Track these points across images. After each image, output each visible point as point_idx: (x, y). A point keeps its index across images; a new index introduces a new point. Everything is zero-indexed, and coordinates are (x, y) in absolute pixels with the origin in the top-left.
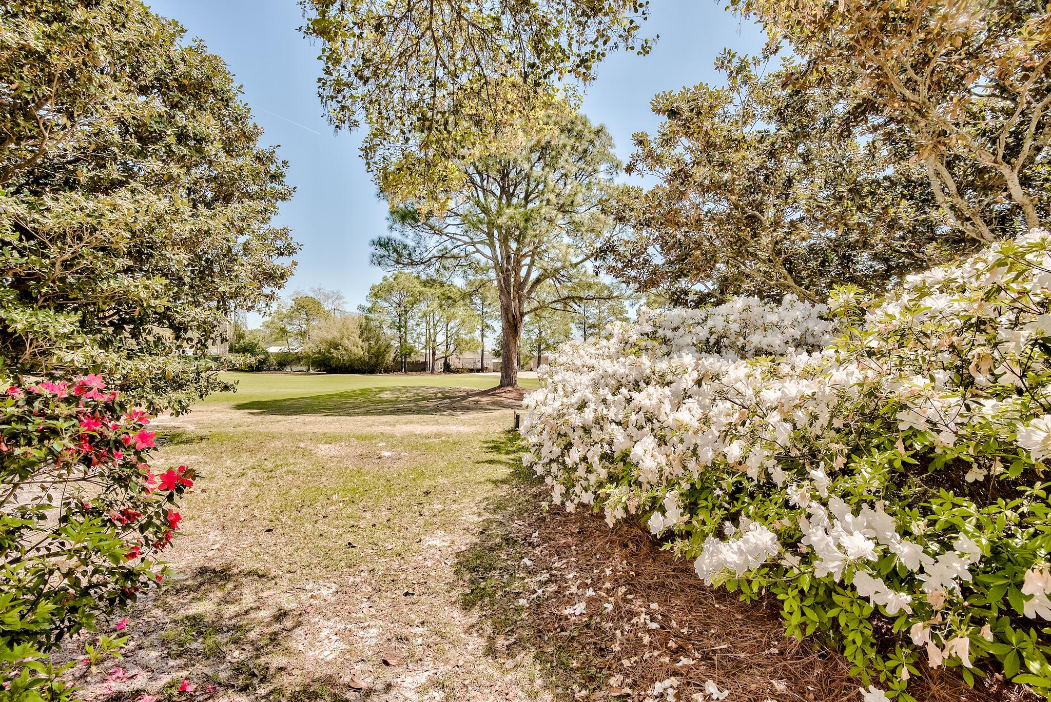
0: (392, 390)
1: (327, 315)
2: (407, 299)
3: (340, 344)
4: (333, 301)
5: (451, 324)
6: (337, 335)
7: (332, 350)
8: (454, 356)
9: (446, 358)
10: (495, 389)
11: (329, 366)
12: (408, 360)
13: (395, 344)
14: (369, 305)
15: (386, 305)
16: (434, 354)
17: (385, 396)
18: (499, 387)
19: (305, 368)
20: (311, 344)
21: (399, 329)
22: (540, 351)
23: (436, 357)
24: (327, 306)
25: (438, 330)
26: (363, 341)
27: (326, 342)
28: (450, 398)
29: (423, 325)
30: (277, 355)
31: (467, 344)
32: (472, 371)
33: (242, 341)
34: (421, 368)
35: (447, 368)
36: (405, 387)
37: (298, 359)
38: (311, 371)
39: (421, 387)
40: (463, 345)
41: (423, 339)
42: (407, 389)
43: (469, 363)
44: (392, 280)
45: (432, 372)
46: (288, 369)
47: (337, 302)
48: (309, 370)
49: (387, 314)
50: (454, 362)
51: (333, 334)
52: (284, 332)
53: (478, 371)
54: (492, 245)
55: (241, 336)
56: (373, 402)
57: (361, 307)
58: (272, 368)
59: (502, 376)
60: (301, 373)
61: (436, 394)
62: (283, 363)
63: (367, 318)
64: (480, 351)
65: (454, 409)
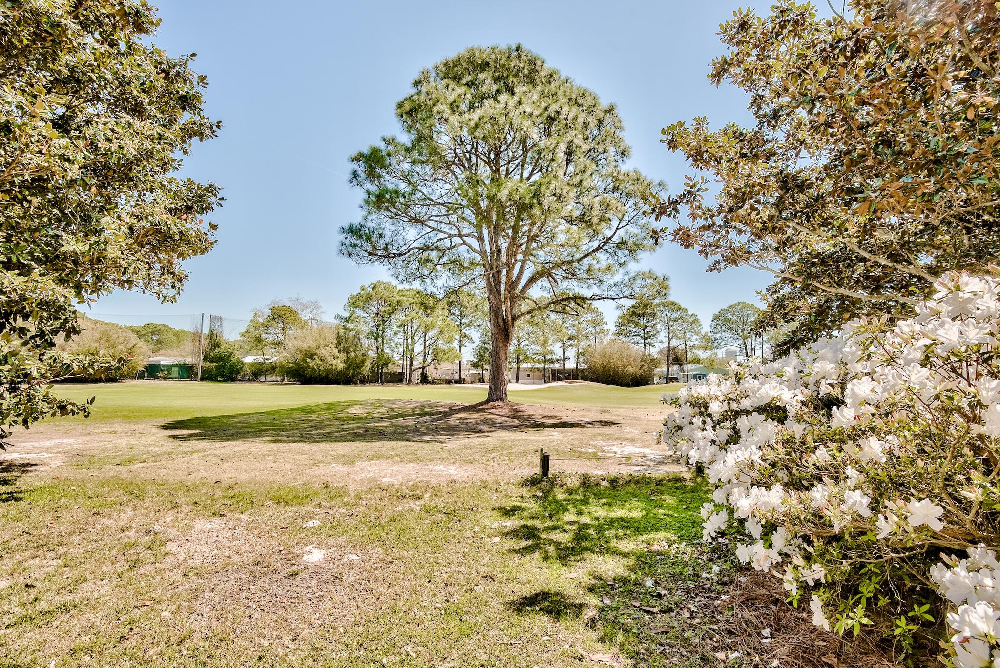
0: (363, 403)
1: (304, 325)
2: (384, 309)
3: (316, 354)
4: (311, 311)
5: (430, 334)
6: (314, 345)
7: (308, 360)
8: (432, 367)
9: (423, 368)
10: (482, 404)
11: (303, 376)
12: (385, 370)
13: (372, 354)
14: (347, 315)
15: (364, 314)
16: (411, 365)
17: (355, 411)
18: (487, 402)
19: (279, 379)
20: (285, 354)
21: (376, 339)
22: (518, 362)
23: (413, 368)
24: (305, 316)
25: (416, 338)
26: (339, 351)
27: (301, 351)
28: (430, 414)
29: (401, 336)
30: (252, 364)
31: (445, 354)
32: (449, 382)
33: (217, 350)
34: (398, 378)
35: (424, 379)
36: (379, 401)
37: (273, 369)
38: (286, 381)
39: (396, 400)
40: (441, 355)
41: (401, 350)
42: (380, 404)
43: (447, 374)
44: (370, 289)
45: (409, 383)
46: (263, 378)
47: (315, 312)
48: (283, 380)
49: (364, 323)
50: (431, 373)
51: (308, 343)
52: (259, 340)
53: (456, 382)
54: (481, 239)
55: (216, 345)
56: (337, 419)
57: (338, 317)
58: (247, 378)
59: (490, 389)
60: (276, 383)
61: (414, 409)
62: (258, 373)
63: (345, 328)
64: (457, 362)
65: (436, 430)
